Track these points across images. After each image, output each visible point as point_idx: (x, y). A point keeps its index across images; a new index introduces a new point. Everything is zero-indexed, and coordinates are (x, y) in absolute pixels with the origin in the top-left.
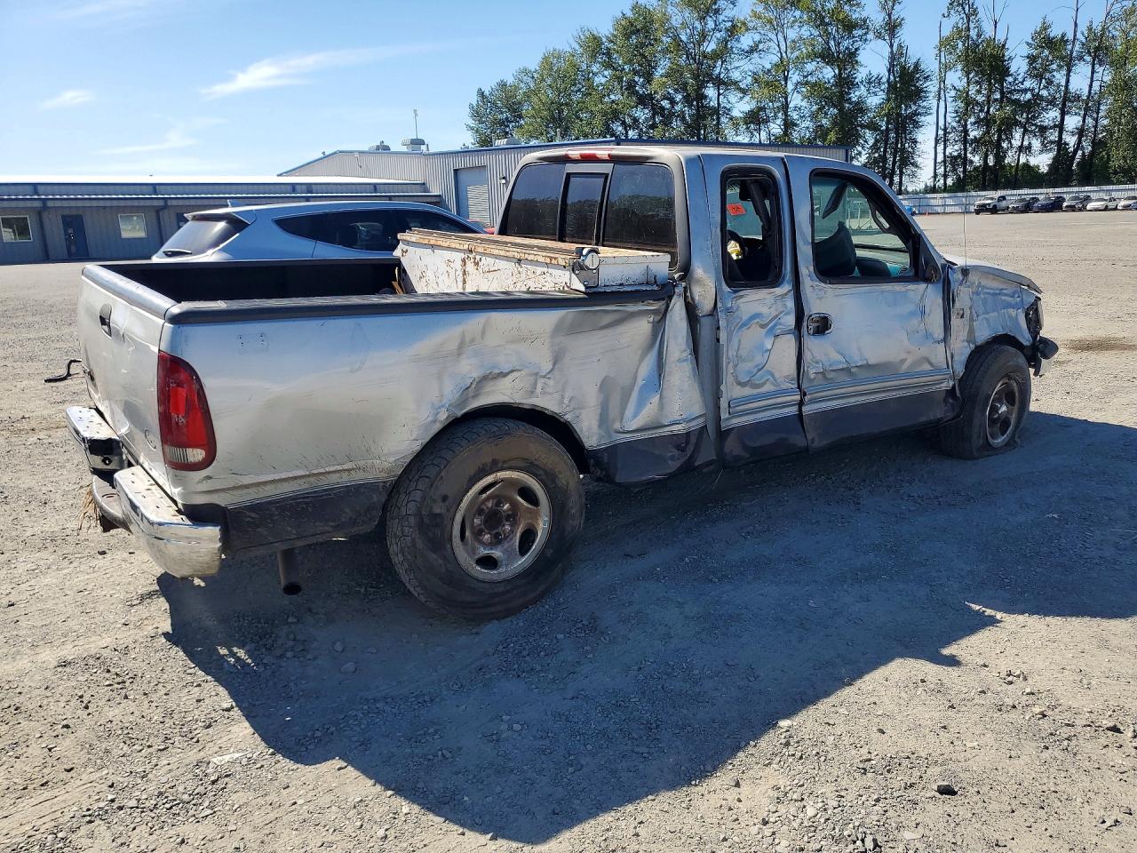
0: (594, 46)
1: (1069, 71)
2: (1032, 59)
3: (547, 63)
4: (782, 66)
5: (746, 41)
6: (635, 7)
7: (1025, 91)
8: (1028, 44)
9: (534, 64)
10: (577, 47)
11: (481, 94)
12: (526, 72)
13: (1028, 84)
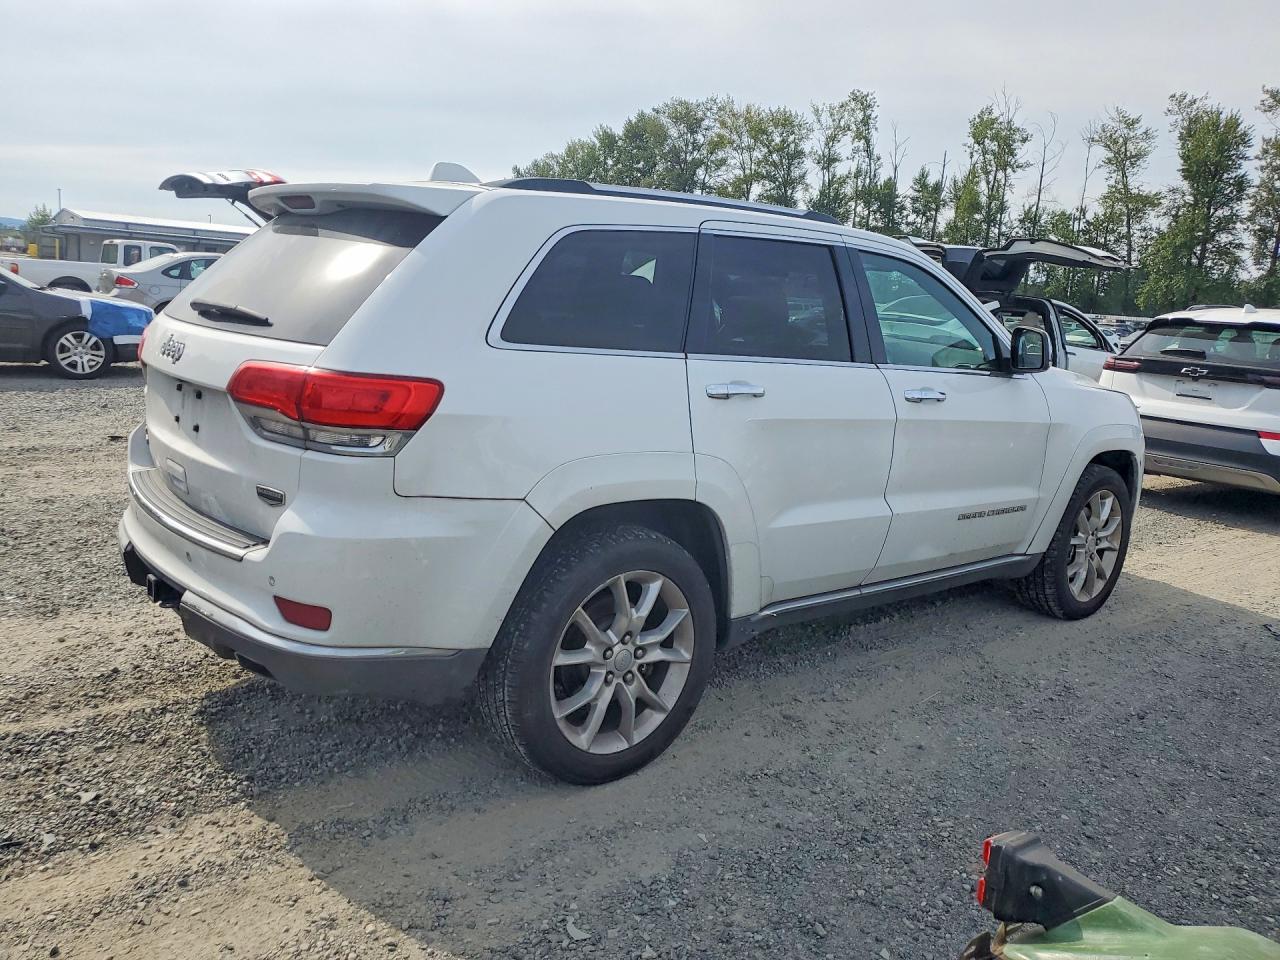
0: (608, 140)
1: (937, 210)
2: (915, 200)
3: (571, 151)
4: (748, 180)
5: (721, 154)
6: (642, 116)
7: (908, 224)
8: (912, 187)
9: (560, 150)
10: (597, 142)
11: (516, 170)
12: (553, 157)
13: (912, 218)
